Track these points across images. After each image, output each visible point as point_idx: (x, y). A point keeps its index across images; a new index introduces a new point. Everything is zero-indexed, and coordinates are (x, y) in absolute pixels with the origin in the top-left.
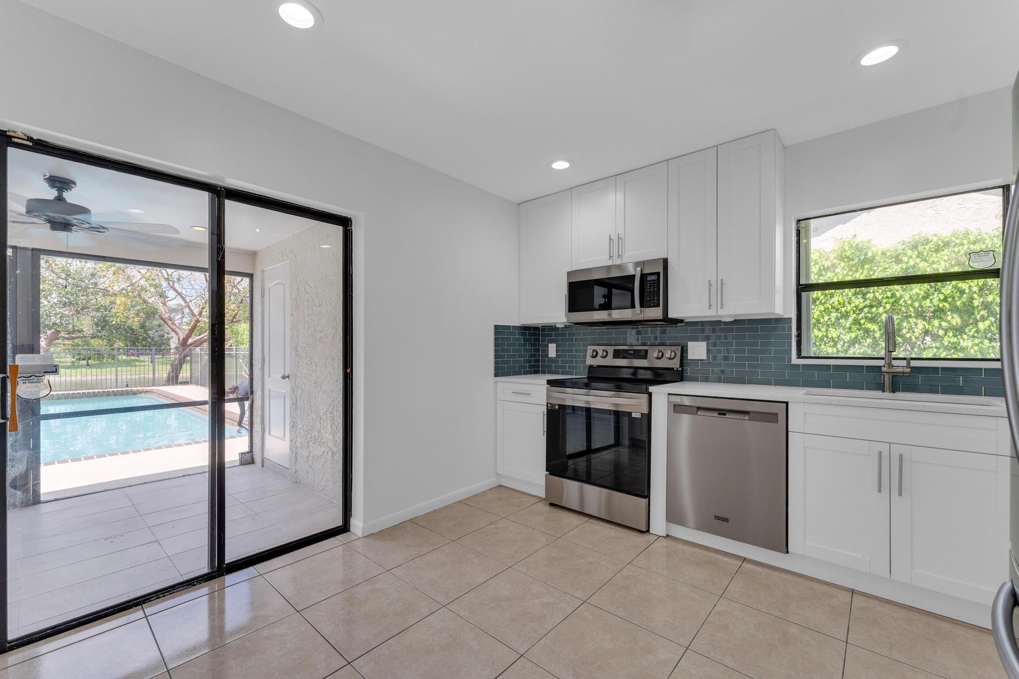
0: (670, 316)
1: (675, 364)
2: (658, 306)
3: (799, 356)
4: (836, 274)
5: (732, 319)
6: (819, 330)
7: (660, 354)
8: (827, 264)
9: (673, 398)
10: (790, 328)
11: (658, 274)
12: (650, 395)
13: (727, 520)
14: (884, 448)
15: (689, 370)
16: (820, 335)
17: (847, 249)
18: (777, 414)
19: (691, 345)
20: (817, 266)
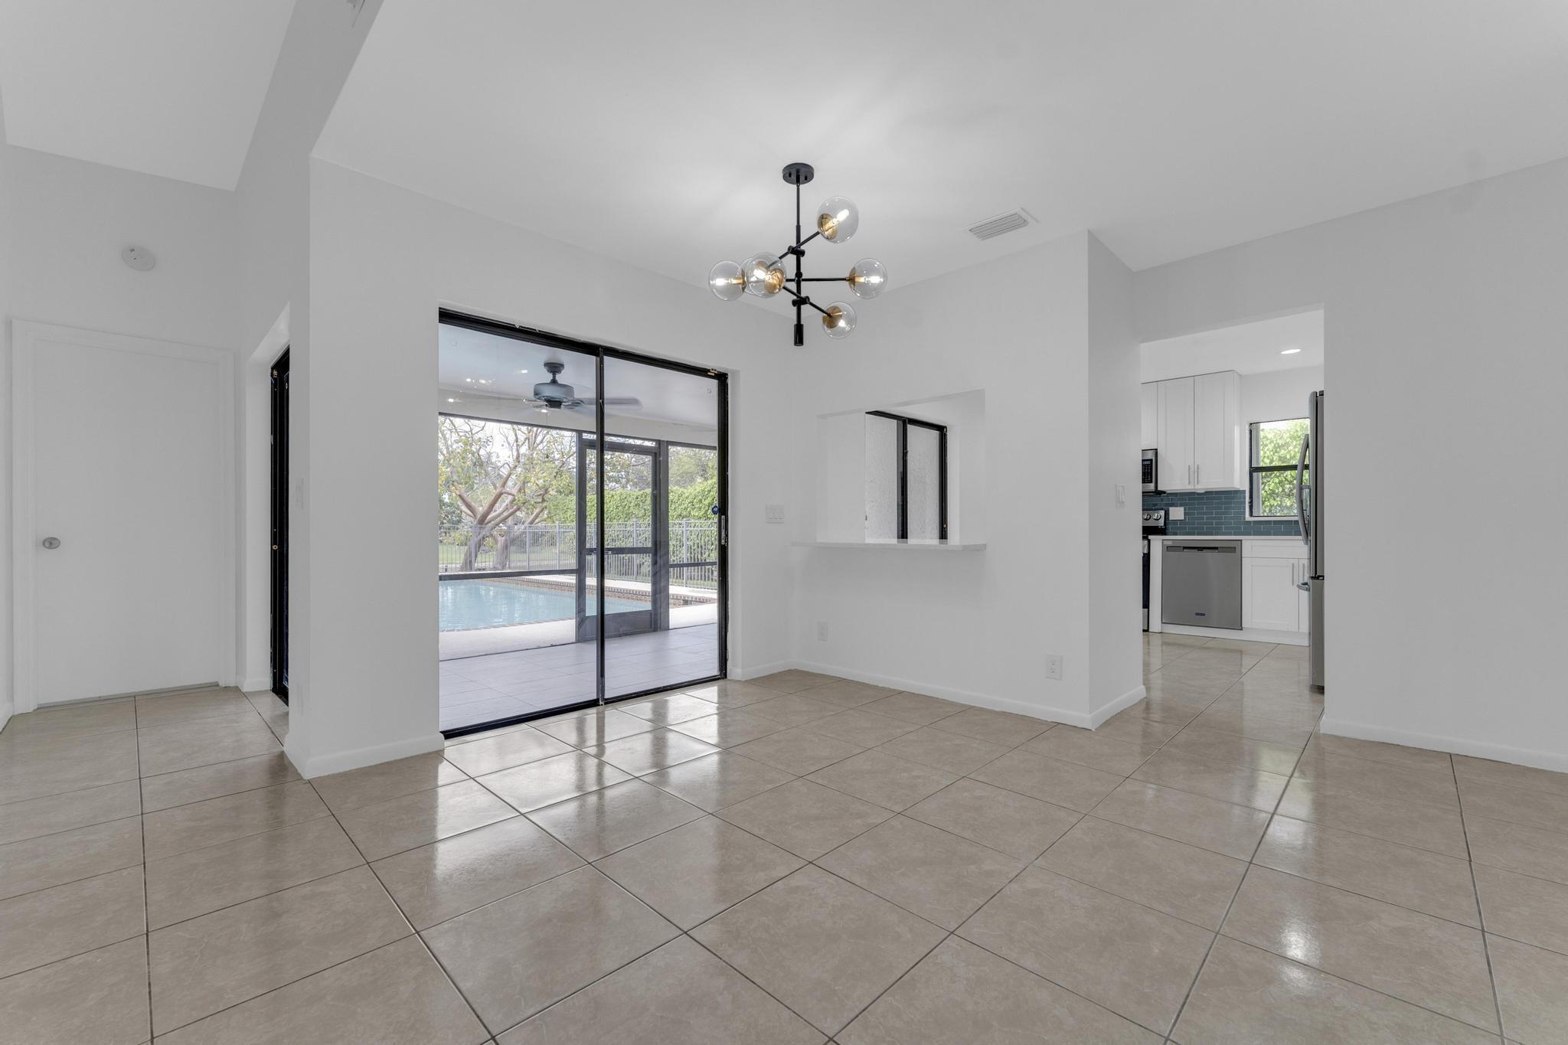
0: (1159, 489)
1: (1161, 523)
2: (1151, 482)
3: (1251, 515)
4: (1289, 452)
5: (1203, 491)
6: (1274, 500)
7: (1149, 517)
8: (1281, 442)
9: (1165, 543)
10: (1245, 497)
11: (1151, 460)
12: (1149, 541)
13: (1204, 615)
14: (1295, 562)
15: (1170, 527)
16: (1276, 504)
17: (1299, 430)
18: (1235, 548)
19: (1172, 510)
20: (1273, 444)
